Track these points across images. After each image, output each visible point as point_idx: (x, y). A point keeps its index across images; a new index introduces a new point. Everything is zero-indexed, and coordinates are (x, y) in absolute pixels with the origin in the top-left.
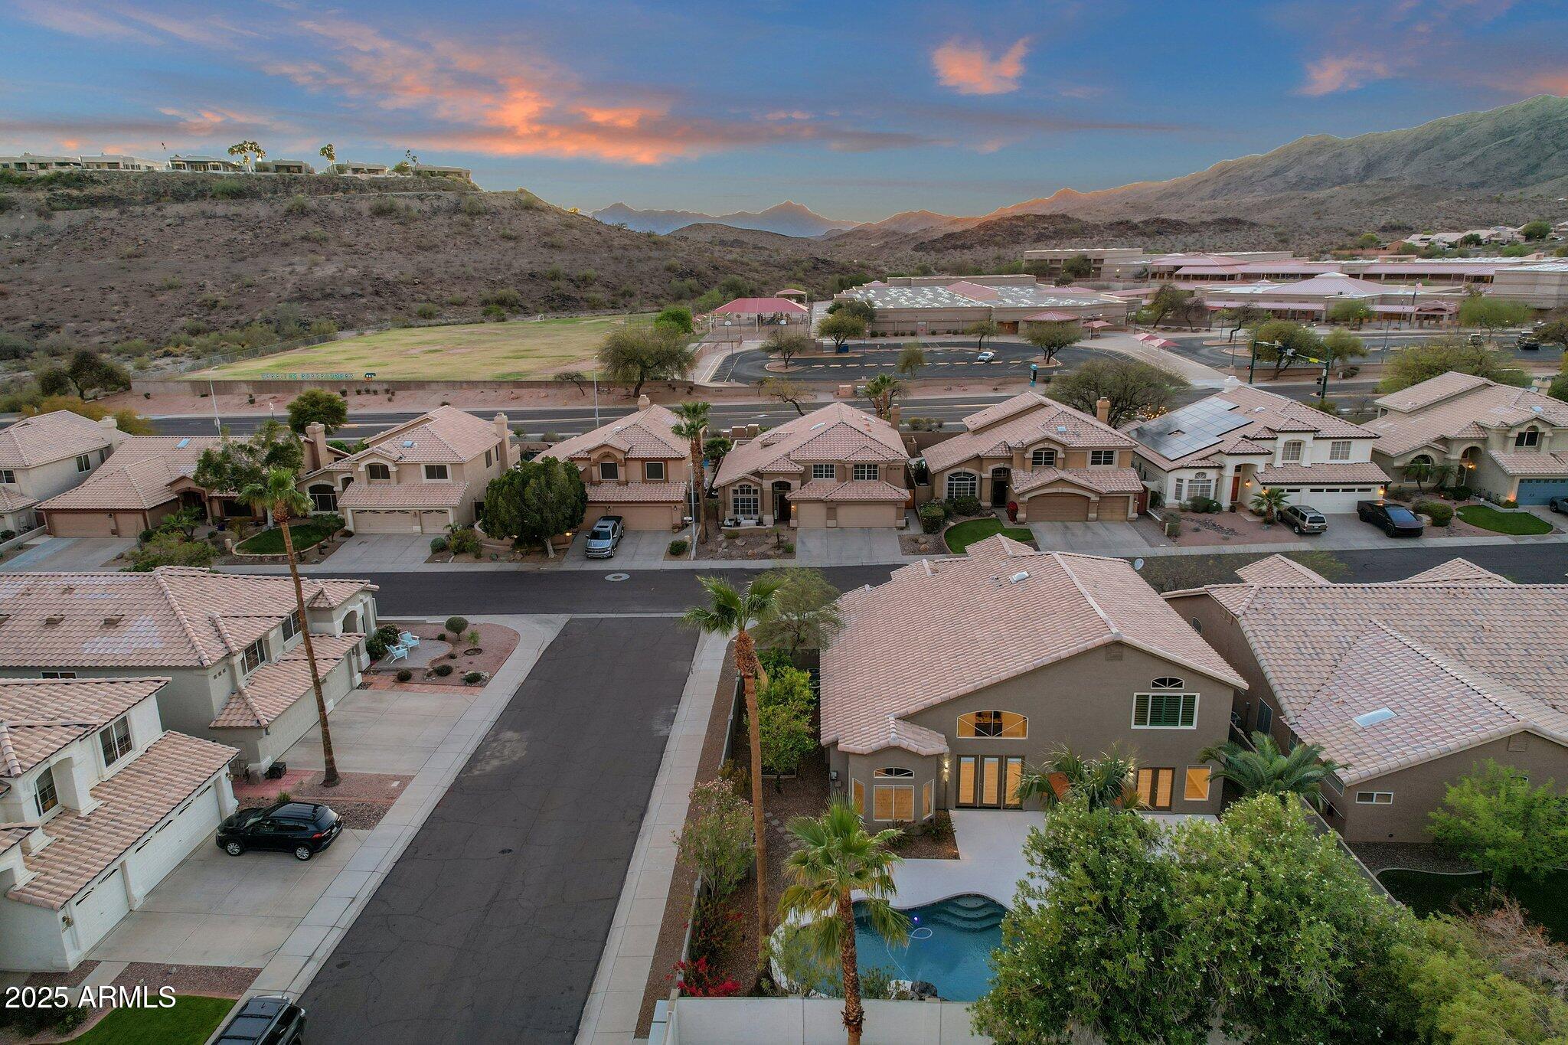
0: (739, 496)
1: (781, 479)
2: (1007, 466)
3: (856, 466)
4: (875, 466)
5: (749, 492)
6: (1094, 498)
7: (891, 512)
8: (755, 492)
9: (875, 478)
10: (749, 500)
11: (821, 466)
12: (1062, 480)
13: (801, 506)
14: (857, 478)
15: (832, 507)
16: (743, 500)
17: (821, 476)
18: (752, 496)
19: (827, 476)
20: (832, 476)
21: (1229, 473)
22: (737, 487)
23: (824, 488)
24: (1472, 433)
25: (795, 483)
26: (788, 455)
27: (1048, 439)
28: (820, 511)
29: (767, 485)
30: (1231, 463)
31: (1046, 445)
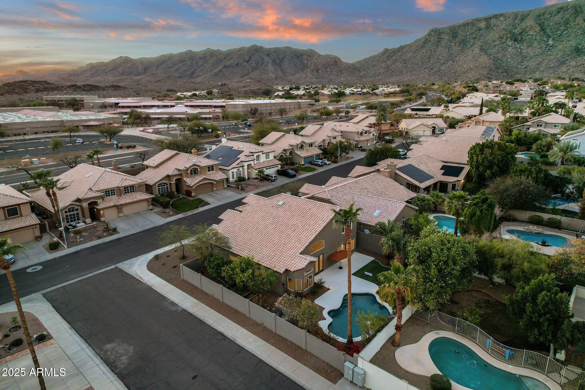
0: (68, 214)
1: (93, 200)
2: (180, 177)
3: (125, 188)
4: (133, 186)
5: (73, 211)
6: (215, 183)
7: (145, 204)
8: (77, 210)
9: (134, 191)
10: (74, 215)
11: (109, 191)
12: (205, 178)
13: (106, 211)
14: (126, 193)
15: (119, 208)
16: (70, 215)
17: (109, 195)
18: (75, 212)
19: (112, 195)
20: (114, 194)
21: (246, 167)
22: (67, 210)
23: (113, 200)
24: (290, 148)
25: (99, 201)
26: (90, 189)
27: (194, 165)
28: (114, 211)
29: (85, 205)
30: (246, 164)
31: (194, 167)
